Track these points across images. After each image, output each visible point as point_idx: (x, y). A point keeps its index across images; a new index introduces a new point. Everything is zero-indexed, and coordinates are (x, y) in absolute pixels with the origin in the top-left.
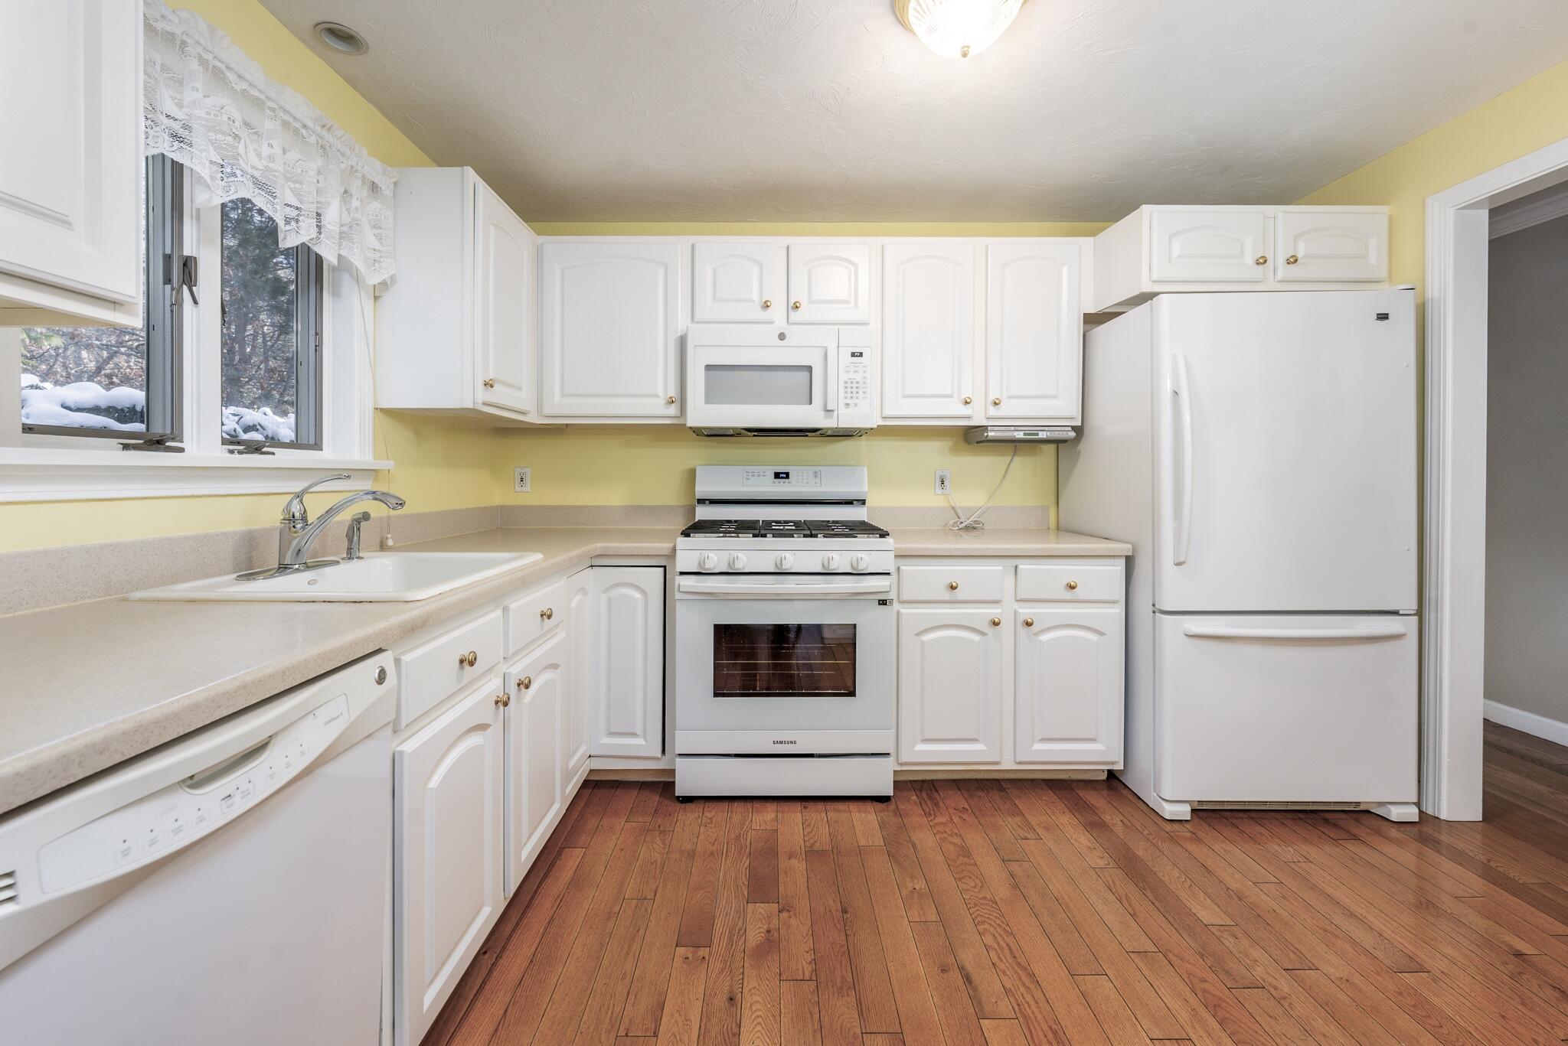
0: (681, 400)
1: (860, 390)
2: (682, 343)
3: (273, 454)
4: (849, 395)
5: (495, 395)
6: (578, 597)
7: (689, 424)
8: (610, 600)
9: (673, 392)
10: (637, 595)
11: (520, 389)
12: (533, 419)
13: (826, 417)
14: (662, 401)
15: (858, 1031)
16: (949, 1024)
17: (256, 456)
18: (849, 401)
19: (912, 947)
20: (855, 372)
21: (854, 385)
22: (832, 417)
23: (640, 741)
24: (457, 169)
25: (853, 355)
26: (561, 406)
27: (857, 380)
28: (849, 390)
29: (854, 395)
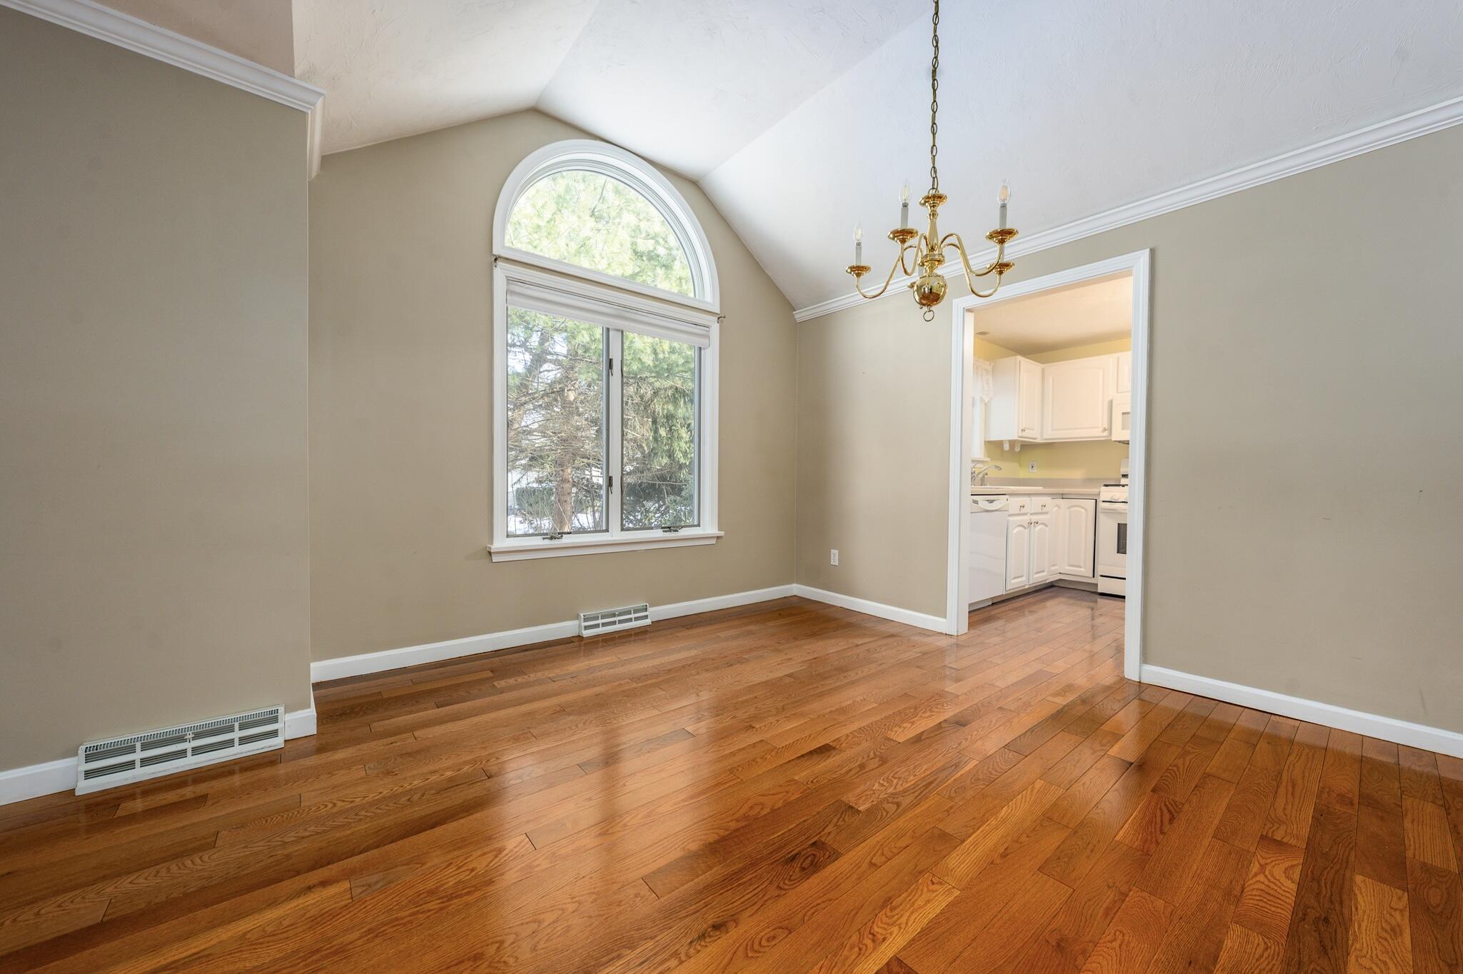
0: (1110, 429)
2: (1111, 403)
5: (1024, 434)
6: (1056, 508)
7: (1113, 439)
8: (1070, 512)
9: (1106, 425)
10: (1083, 511)
11: (1033, 429)
12: (1039, 441)
14: (1101, 430)
23: (1083, 569)
24: (1014, 357)
26: (1050, 434)
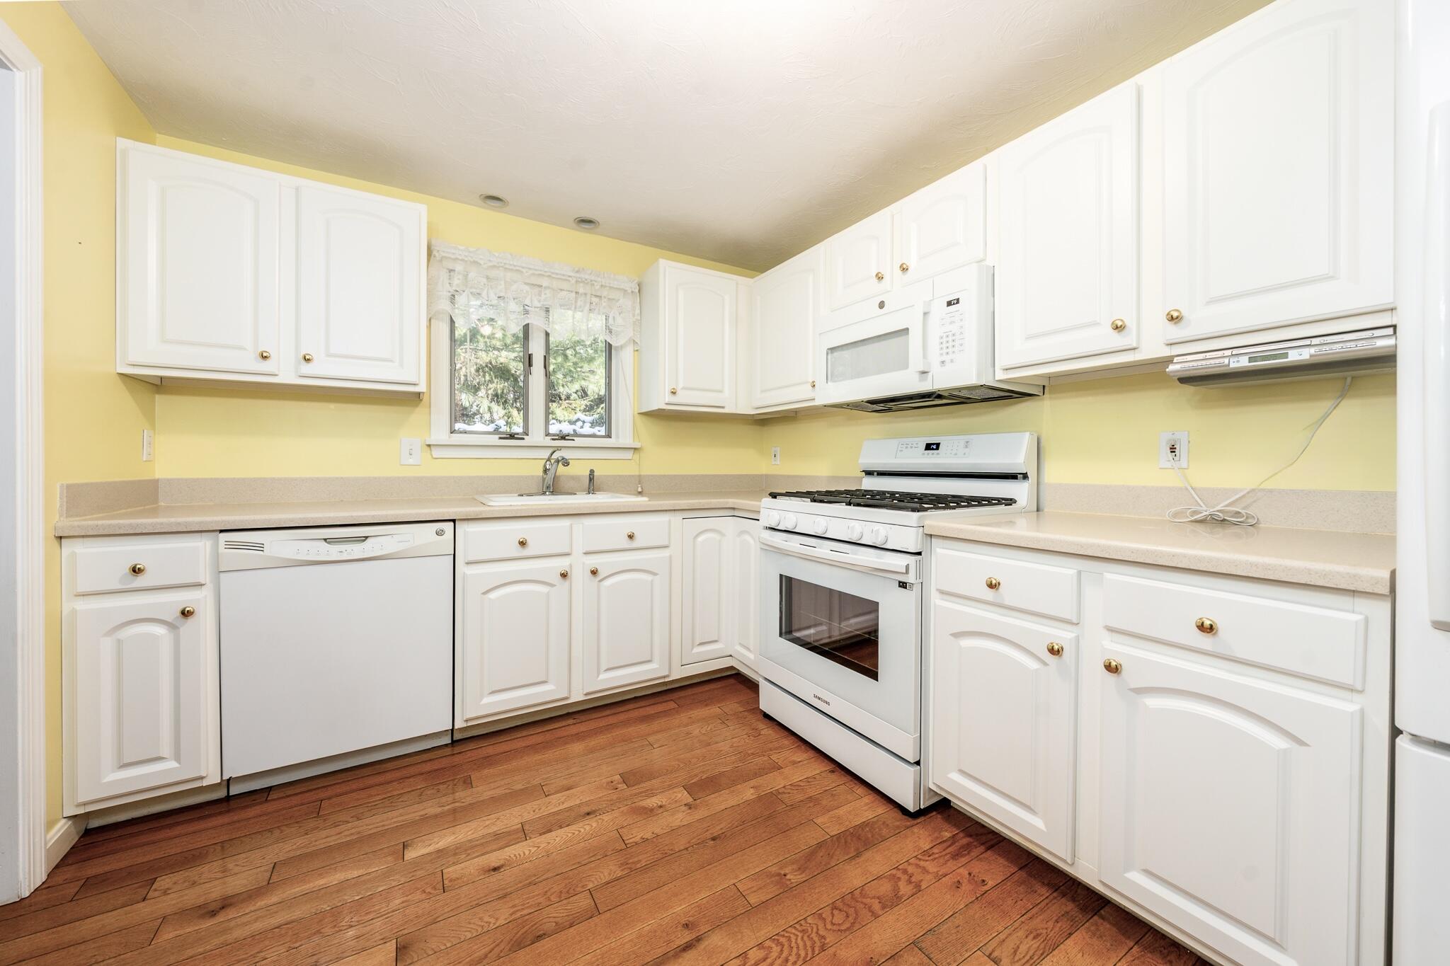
1: (957, 343)
3: (573, 440)
4: (945, 351)
13: (921, 380)
15: (590, 886)
16: (624, 944)
17: (563, 441)
18: (944, 358)
19: (703, 895)
20: (952, 323)
21: (950, 339)
22: (926, 379)
25: (949, 304)
27: (953, 332)
28: (944, 345)
29: (950, 350)
